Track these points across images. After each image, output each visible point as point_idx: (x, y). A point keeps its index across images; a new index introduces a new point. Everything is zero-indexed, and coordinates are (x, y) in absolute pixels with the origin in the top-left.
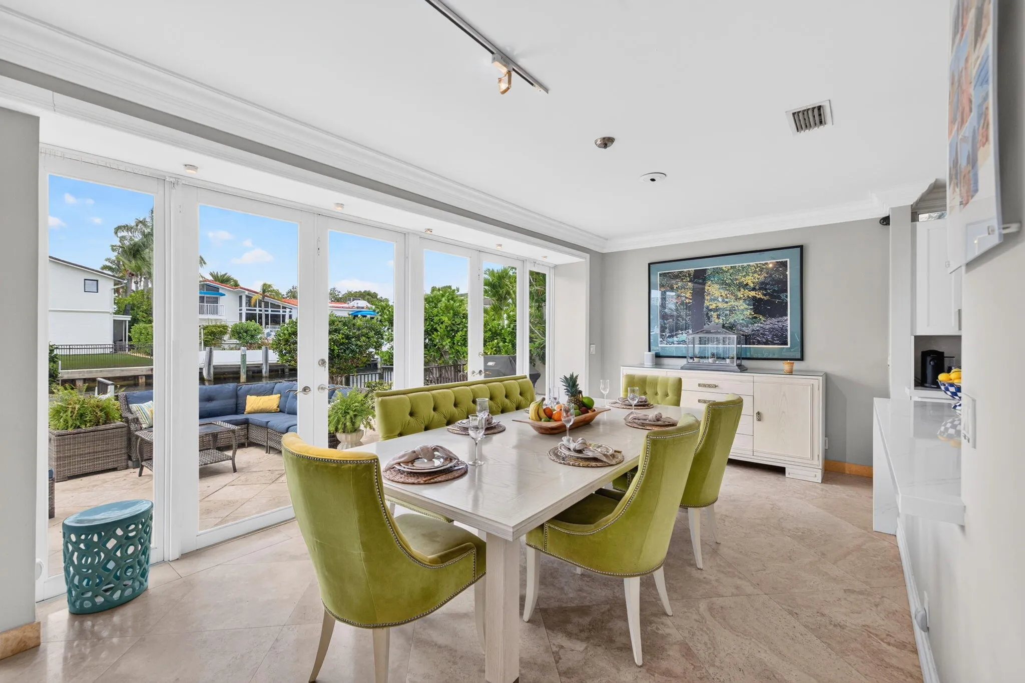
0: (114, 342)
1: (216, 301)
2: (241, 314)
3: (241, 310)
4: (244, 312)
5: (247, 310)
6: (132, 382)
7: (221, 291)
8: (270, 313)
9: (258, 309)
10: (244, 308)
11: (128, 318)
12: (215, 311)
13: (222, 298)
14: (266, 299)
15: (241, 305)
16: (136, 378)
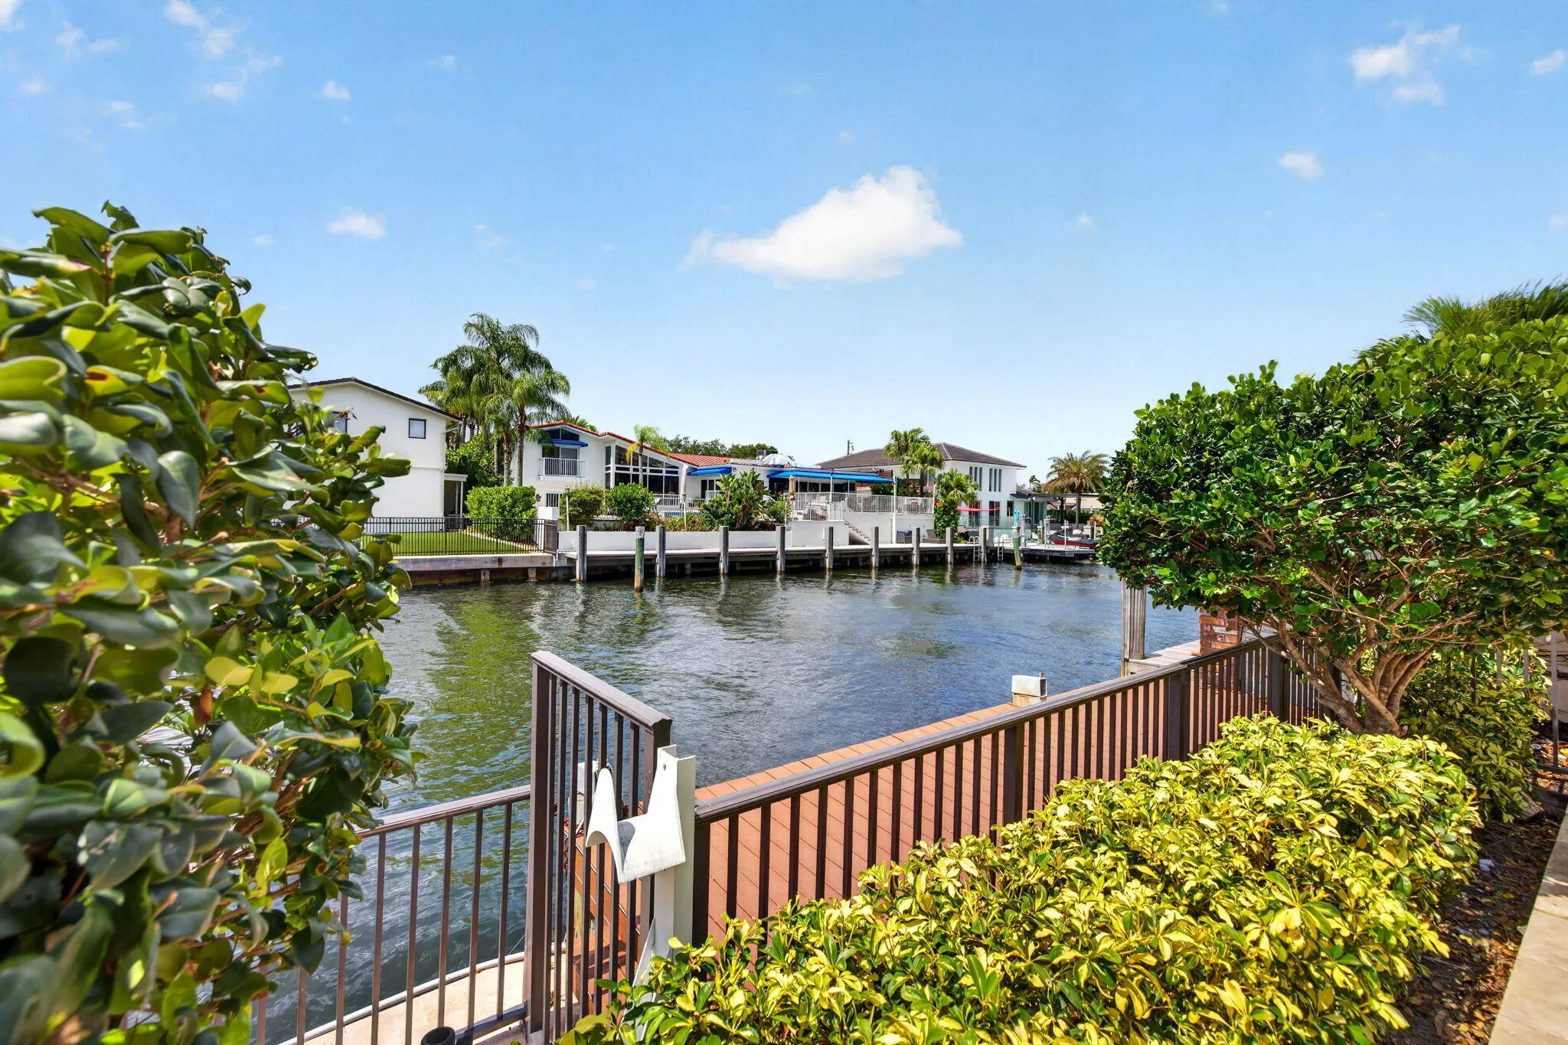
0: (445, 515)
1: (574, 454)
2: (608, 476)
3: (608, 469)
4: (612, 472)
5: (617, 468)
6: (470, 579)
7: (582, 439)
8: (648, 473)
9: (631, 467)
10: (613, 465)
11: (462, 478)
12: (573, 471)
13: (582, 450)
14: (646, 453)
15: (608, 462)
16: (476, 572)
